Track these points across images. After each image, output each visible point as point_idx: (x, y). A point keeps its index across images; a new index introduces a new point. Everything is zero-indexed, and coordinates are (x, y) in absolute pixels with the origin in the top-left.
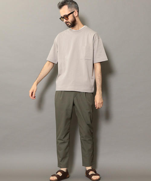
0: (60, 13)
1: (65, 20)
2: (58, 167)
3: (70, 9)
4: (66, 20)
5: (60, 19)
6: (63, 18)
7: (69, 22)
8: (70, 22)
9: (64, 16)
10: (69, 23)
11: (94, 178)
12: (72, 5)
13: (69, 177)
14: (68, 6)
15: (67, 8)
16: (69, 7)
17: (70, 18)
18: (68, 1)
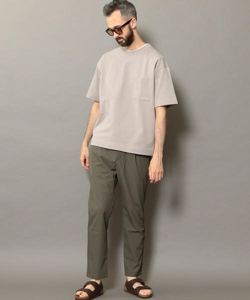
0: (106, 23)
1: (116, 35)
2: (87, 276)
3: (124, 17)
4: (118, 35)
5: (107, 31)
6: (113, 31)
7: (122, 38)
8: (124, 38)
9: (115, 28)
10: (122, 40)
11: (143, 292)
12: (127, 9)
13: (103, 294)
14: (121, 11)
15: (120, 15)
16: (122, 14)
17: (125, 32)
18: (120, 3)
